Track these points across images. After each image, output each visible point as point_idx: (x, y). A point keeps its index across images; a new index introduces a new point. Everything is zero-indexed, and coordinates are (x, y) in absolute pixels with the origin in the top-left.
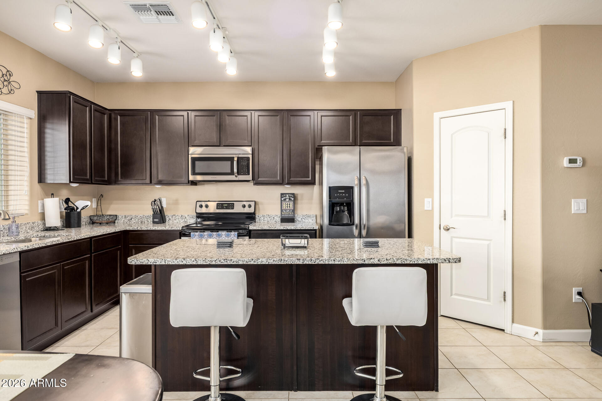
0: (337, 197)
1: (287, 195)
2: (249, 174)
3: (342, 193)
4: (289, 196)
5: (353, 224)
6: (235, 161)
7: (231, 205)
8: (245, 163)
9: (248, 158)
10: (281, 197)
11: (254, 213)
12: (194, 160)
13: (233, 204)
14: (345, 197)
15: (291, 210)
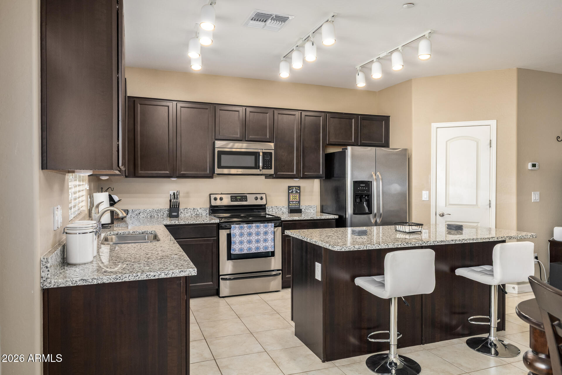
0: (359, 190)
1: (294, 188)
2: (271, 168)
3: (363, 187)
4: (296, 189)
5: (371, 213)
6: (261, 155)
7: (244, 198)
8: (268, 158)
9: (271, 153)
10: (289, 190)
11: (265, 205)
12: (220, 153)
13: (246, 196)
14: (366, 190)
15: (297, 201)
